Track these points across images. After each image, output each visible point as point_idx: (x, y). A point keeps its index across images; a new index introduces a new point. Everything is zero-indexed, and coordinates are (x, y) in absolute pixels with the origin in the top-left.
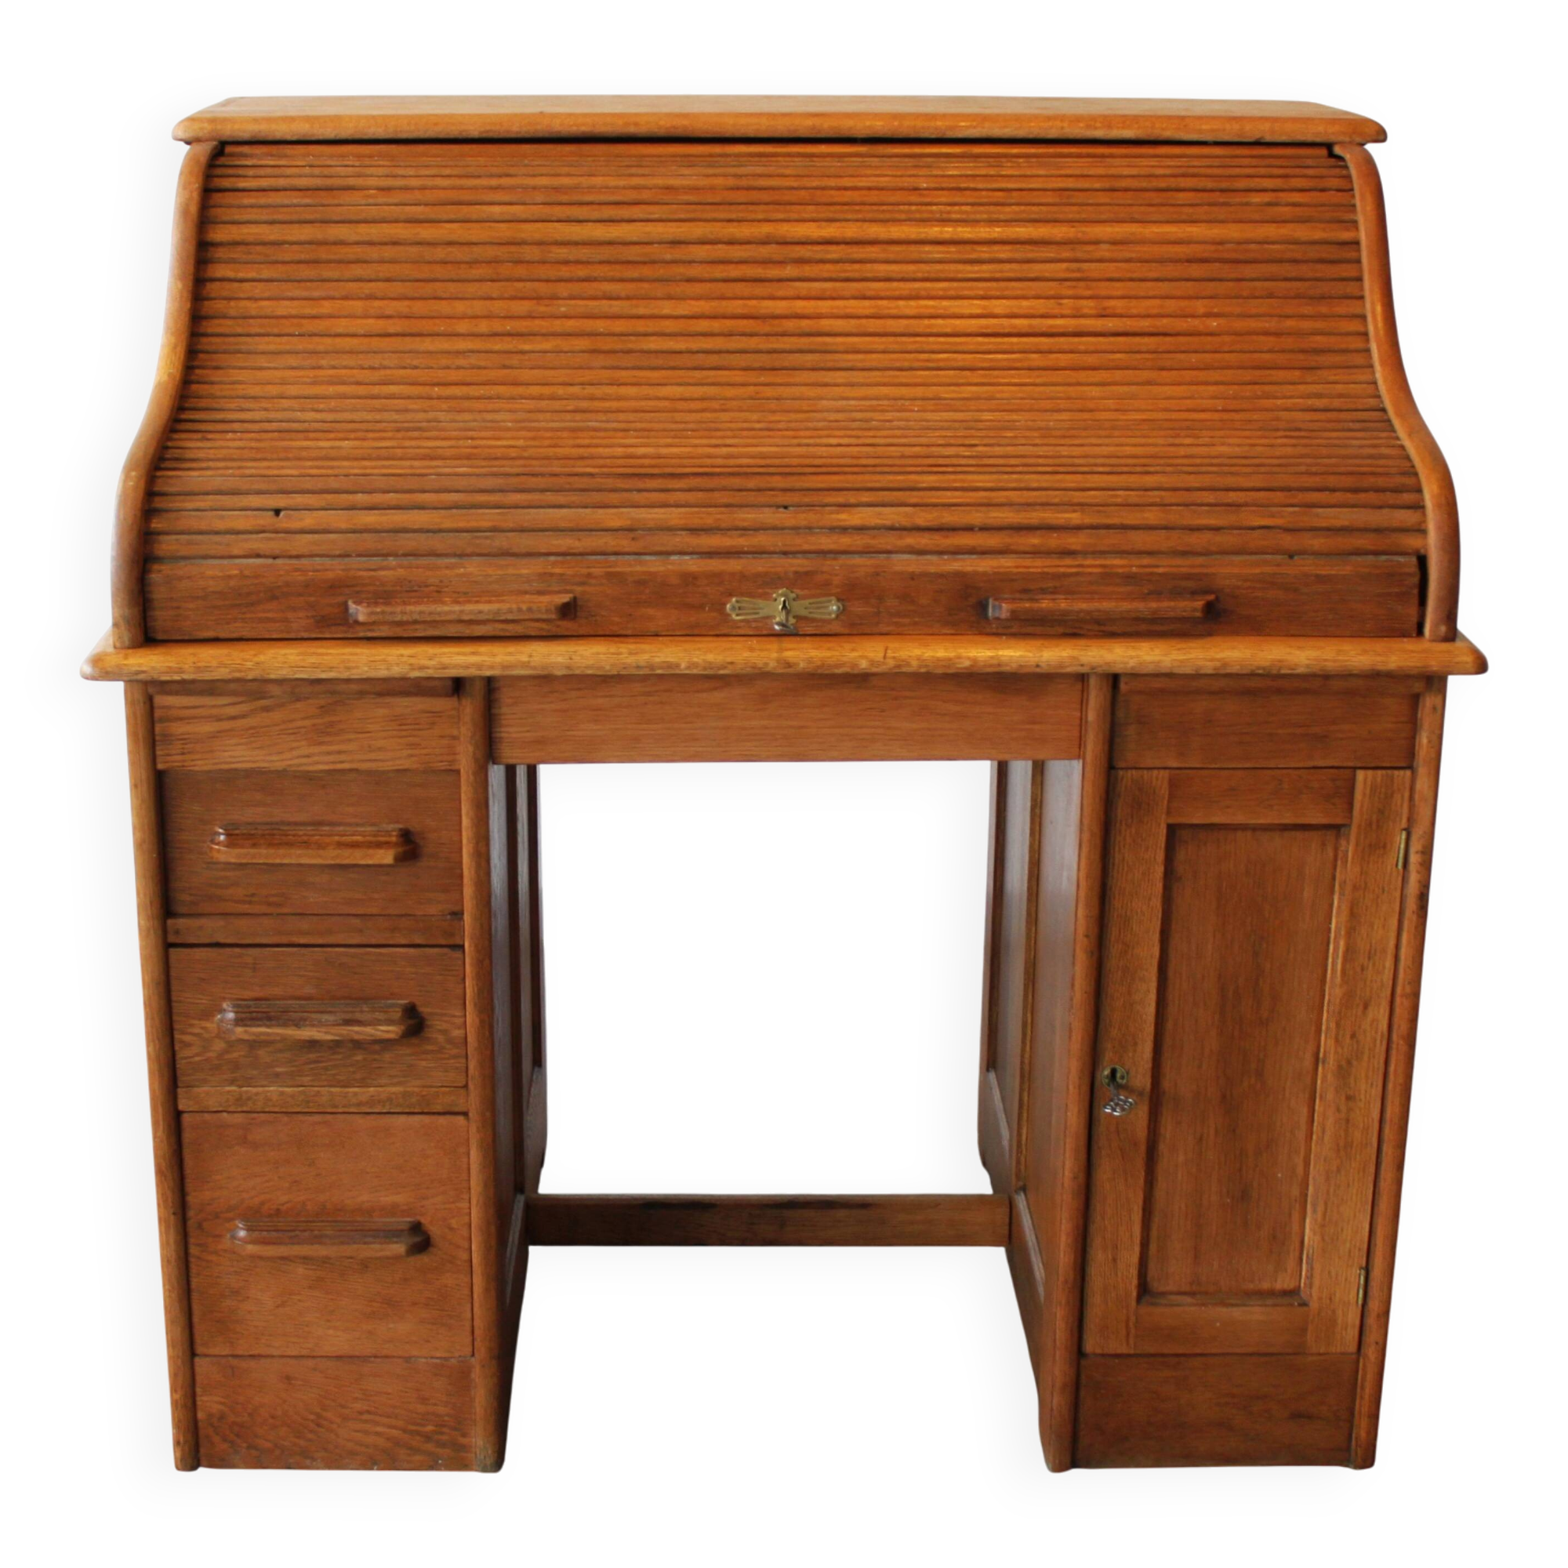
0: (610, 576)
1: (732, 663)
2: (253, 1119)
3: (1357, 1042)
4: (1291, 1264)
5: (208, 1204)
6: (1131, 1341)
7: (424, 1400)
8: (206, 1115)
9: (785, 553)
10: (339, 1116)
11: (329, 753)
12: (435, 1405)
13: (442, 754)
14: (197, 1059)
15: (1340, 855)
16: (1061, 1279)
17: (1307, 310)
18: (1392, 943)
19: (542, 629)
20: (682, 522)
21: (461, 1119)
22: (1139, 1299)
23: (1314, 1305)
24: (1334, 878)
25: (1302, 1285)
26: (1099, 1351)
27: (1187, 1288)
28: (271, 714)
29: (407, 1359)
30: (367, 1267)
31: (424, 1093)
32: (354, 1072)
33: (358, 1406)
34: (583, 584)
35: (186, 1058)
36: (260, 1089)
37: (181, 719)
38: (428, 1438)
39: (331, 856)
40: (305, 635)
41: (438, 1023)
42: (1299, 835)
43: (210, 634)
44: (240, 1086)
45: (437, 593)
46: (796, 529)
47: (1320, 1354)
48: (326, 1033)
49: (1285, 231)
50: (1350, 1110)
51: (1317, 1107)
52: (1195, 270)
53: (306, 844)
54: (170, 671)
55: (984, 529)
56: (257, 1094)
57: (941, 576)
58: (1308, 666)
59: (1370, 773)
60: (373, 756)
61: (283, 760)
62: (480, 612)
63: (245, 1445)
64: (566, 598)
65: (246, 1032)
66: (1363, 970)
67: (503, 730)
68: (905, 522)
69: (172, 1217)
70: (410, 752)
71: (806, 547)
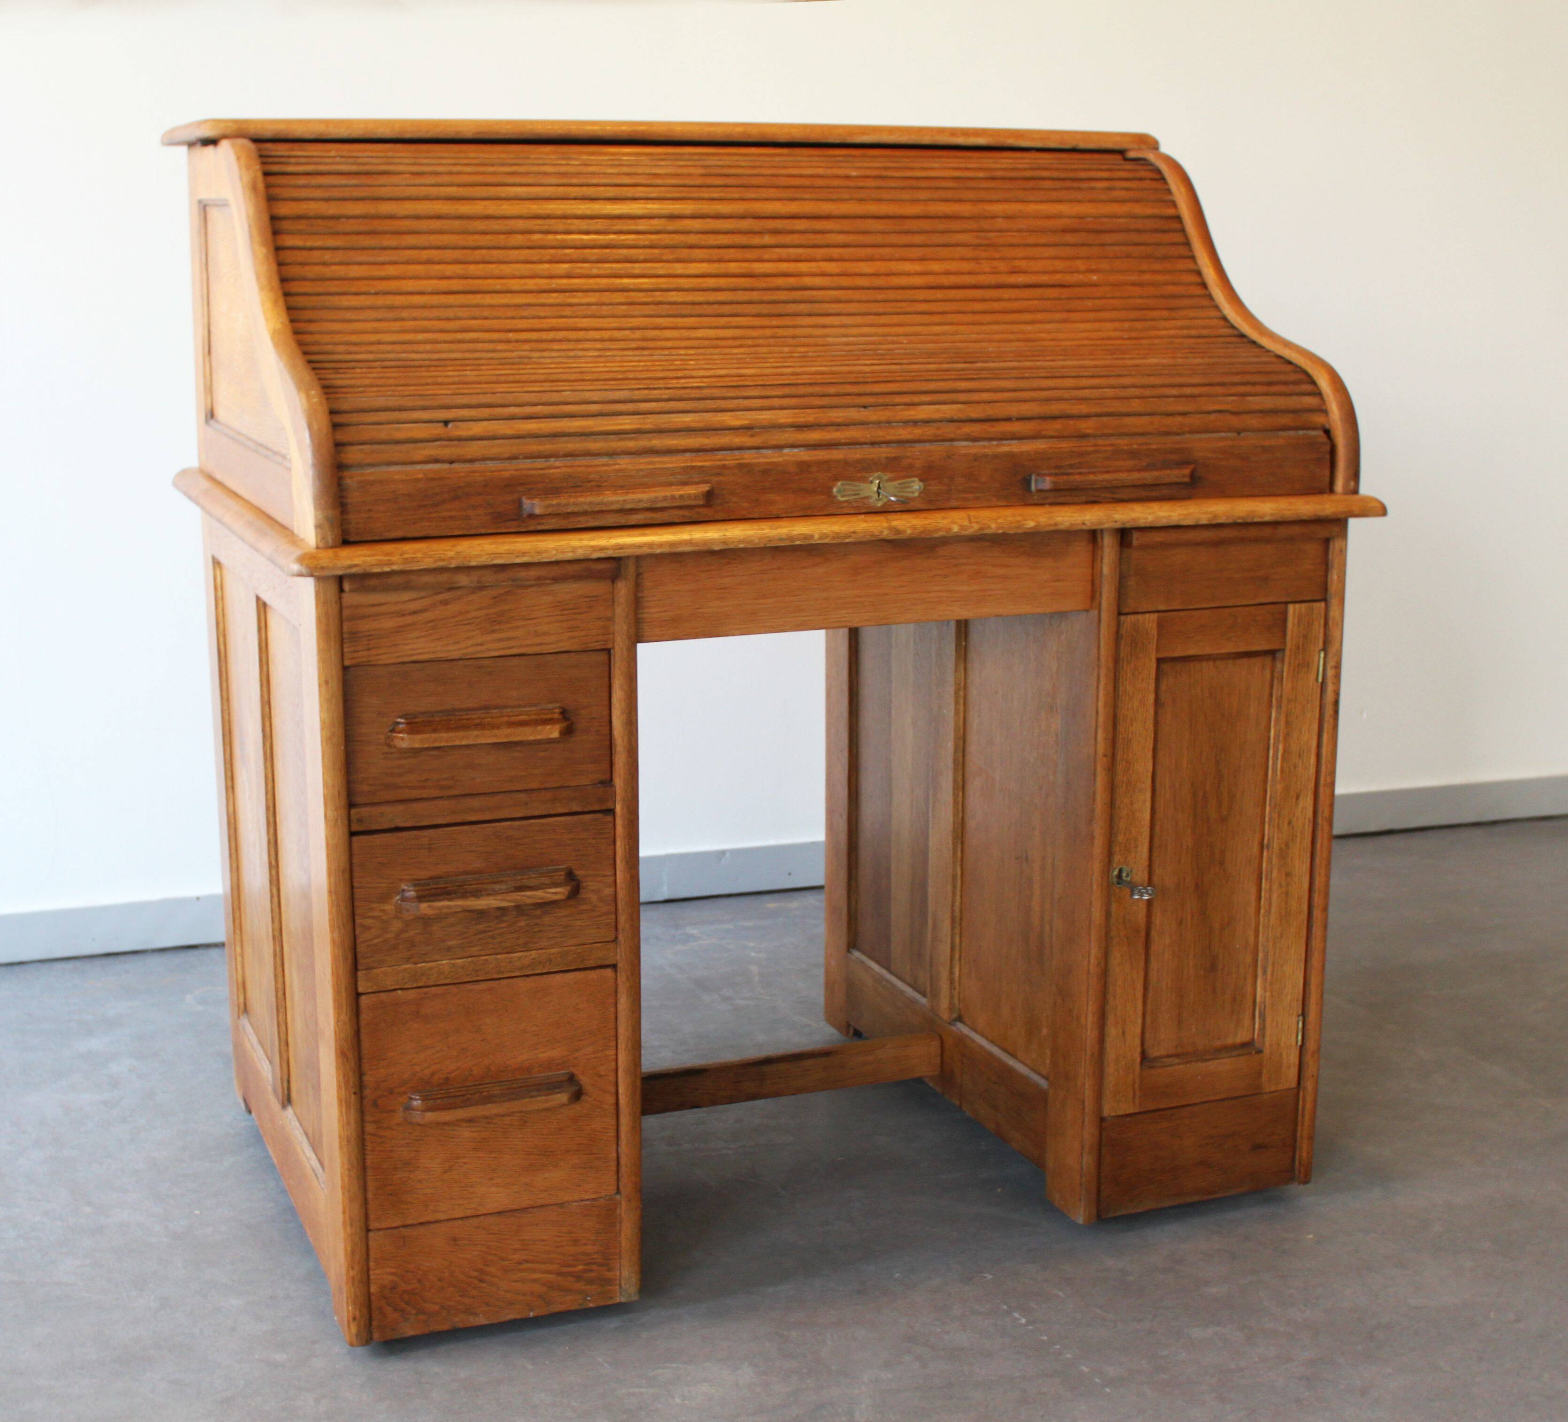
0: (740, 466)
1: (854, 532)
2: (426, 993)
3: (1293, 828)
4: (1247, 1021)
5: (383, 1081)
6: (1137, 1102)
7: (576, 1242)
8: (382, 994)
9: (873, 444)
10: (502, 981)
11: (500, 640)
12: (586, 1244)
13: (598, 635)
14: (376, 941)
15: (1276, 674)
16: (1089, 1053)
17: (1157, 266)
18: (1314, 743)
19: (684, 516)
20: (790, 420)
21: (609, 972)
22: (1142, 1063)
23: (1267, 1051)
24: (1271, 695)
25: (1256, 1036)
26: (1113, 1114)
27: (1172, 1051)
28: (449, 606)
29: (561, 1205)
30: (526, 1122)
31: (579, 951)
32: (518, 938)
33: (517, 1257)
34: (718, 474)
35: (364, 942)
36: (434, 964)
37: (368, 617)
38: (578, 1277)
39: (503, 735)
40: (483, 531)
41: (590, 883)
42: (1245, 661)
43: (399, 534)
44: (416, 964)
45: (598, 486)
46: (878, 423)
47: (1271, 1092)
48: (502, 900)
49: (1126, 208)
50: (1288, 885)
51: (1263, 886)
52: (1070, 238)
53: (480, 726)
54: (380, 564)
55: (1021, 419)
56: (431, 968)
57: (996, 457)
58: (1272, 515)
59: (1297, 606)
60: (538, 640)
61: (459, 649)
62: (640, 501)
63: (414, 1311)
64: (705, 488)
65: (429, 906)
66: (1295, 767)
67: (645, 611)
68: (961, 416)
69: (353, 1096)
70: (570, 634)
71: (889, 438)
